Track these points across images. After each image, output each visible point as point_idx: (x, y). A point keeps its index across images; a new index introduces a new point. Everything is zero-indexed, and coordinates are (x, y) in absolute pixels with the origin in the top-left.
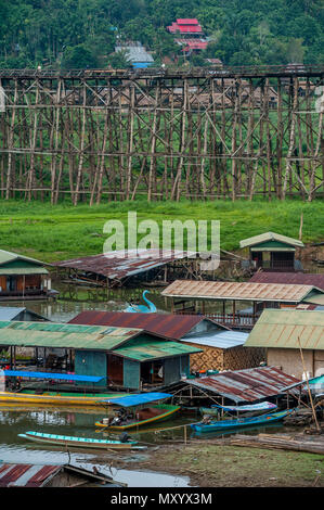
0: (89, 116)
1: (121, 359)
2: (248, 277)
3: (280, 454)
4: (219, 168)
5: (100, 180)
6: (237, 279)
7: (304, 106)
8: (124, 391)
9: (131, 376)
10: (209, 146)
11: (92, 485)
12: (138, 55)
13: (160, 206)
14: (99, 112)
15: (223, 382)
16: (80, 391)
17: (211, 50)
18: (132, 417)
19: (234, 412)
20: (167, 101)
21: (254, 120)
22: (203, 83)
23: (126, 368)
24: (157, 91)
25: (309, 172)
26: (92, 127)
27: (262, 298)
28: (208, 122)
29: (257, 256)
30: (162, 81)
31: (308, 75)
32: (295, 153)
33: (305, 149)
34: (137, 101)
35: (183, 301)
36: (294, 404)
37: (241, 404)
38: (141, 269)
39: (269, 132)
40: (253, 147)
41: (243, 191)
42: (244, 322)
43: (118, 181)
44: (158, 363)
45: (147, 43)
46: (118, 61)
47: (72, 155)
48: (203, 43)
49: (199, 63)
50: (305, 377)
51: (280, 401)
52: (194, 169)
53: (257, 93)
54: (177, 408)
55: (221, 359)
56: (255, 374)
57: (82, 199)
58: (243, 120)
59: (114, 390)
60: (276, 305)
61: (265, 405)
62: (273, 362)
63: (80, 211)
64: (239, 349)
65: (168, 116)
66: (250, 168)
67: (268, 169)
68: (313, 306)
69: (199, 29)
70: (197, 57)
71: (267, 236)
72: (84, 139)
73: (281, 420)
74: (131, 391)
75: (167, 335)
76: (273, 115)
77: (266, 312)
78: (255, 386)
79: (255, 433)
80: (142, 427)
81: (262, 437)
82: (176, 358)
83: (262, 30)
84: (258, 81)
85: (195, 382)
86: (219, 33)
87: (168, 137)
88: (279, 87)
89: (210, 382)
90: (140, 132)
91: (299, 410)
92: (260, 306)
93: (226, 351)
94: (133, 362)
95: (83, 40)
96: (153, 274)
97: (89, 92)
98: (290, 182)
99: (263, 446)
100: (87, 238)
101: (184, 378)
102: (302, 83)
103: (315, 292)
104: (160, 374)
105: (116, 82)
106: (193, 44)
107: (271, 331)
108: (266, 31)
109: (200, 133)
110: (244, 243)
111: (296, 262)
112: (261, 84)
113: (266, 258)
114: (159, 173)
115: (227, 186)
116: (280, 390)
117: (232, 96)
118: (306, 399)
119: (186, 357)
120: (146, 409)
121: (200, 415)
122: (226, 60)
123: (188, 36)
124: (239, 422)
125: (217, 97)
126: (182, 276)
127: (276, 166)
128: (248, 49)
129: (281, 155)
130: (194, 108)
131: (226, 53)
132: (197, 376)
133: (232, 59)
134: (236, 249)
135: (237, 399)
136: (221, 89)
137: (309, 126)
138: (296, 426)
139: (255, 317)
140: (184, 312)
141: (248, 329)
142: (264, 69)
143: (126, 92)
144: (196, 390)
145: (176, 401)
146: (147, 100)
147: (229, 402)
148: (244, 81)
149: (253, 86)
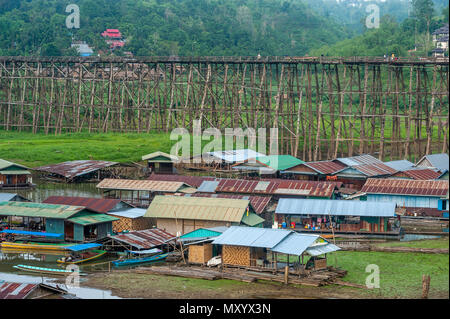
0: (55, 83)
1: (73, 224)
2: (146, 177)
3: (163, 278)
4: (130, 114)
5: (61, 120)
6: (140, 178)
7: (179, 80)
8: (74, 242)
9: (79, 234)
10: (125, 102)
11: (56, 297)
12: (84, 49)
13: (97, 136)
14: (61, 81)
15: (131, 238)
16: (49, 242)
17: (126, 47)
18: (79, 257)
19: (138, 255)
20: (100, 75)
21: (151, 87)
22: (121, 66)
23: (75, 229)
24: (95, 70)
25: (182, 118)
26: (57, 90)
27: (155, 189)
28: (124, 88)
29: (152, 165)
30: (98, 64)
31: (182, 63)
32: (174, 106)
33: (179, 104)
34: (83, 75)
35: (109, 191)
36: (171, 250)
37: (141, 250)
38: (84, 172)
39: (159, 94)
40: (150, 102)
41: (144, 128)
42: (144, 203)
43: (71, 121)
44: (94, 226)
45: (90, 42)
46: (74, 52)
47: (45, 105)
48: (121, 43)
49: (119, 54)
50: (178, 234)
51: (164, 248)
52: (116, 114)
53: (152, 72)
54: (105, 252)
55: (130, 224)
56: (150, 233)
57: (51, 131)
58: (144, 87)
59: (68, 242)
60: (162, 193)
61: (155, 250)
62: (160, 226)
63: (50, 138)
64: (141, 218)
65: (101, 84)
66: (148, 114)
67: (158, 115)
68: (183, 194)
69: (120, 35)
70: (118, 51)
71: (157, 154)
72: (53, 96)
73: (164, 258)
74: (78, 242)
75: (99, 211)
76: (162, 84)
77: (157, 197)
78: (149, 240)
79: (149, 266)
80: (84, 262)
81: (153, 268)
82: (104, 223)
83: (155, 37)
84: (153, 65)
85: (115, 237)
86: (131, 37)
87: (101, 96)
88: (165, 69)
89: (124, 237)
90: (84, 93)
91: (174, 253)
92: (153, 194)
93: (133, 219)
94: (79, 225)
95: (53, 40)
96: (92, 175)
97: (55, 69)
98: (171, 123)
99: (154, 273)
100: (53, 154)
101: (109, 235)
102: (178, 67)
103: (185, 186)
104: (95, 233)
105: (71, 64)
106: (116, 43)
107: (159, 208)
108: (157, 37)
109: (120, 94)
110: (144, 158)
111: (174, 169)
112: (155, 67)
113: (157, 166)
114: (95, 117)
115: (135, 125)
116: (164, 242)
117: (138, 73)
118: (178, 247)
119: (110, 223)
120: (87, 252)
121: (118, 256)
122: (135, 53)
123: (113, 39)
124: (140, 260)
125: (130, 74)
126: (108, 176)
127: (163, 113)
128: (147, 47)
129: (166, 107)
130: (116, 80)
131: (135, 49)
132: (117, 234)
133: (139, 53)
134: (140, 161)
135: (139, 247)
136: (132, 69)
137: (182, 91)
138: (172, 262)
139: (150, 200)
140: (109, 197)
141: (146, 207)
142: (157, 58)
143: (78, 70)
144: (115, 242)
145: (104, 248)
146: (89, 74)
147: (135, 249)
148: (145, 65)
149: (150, 68)
